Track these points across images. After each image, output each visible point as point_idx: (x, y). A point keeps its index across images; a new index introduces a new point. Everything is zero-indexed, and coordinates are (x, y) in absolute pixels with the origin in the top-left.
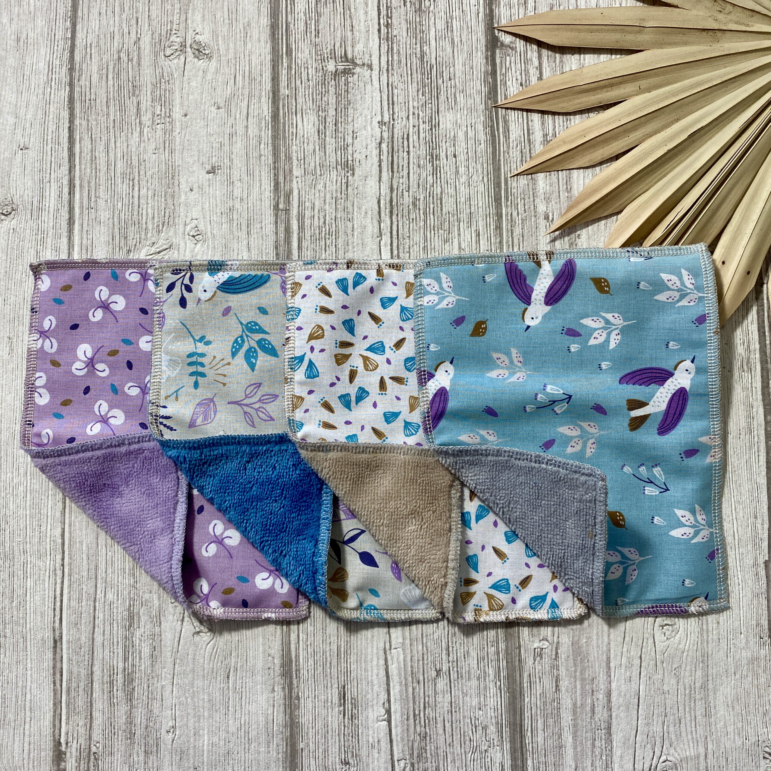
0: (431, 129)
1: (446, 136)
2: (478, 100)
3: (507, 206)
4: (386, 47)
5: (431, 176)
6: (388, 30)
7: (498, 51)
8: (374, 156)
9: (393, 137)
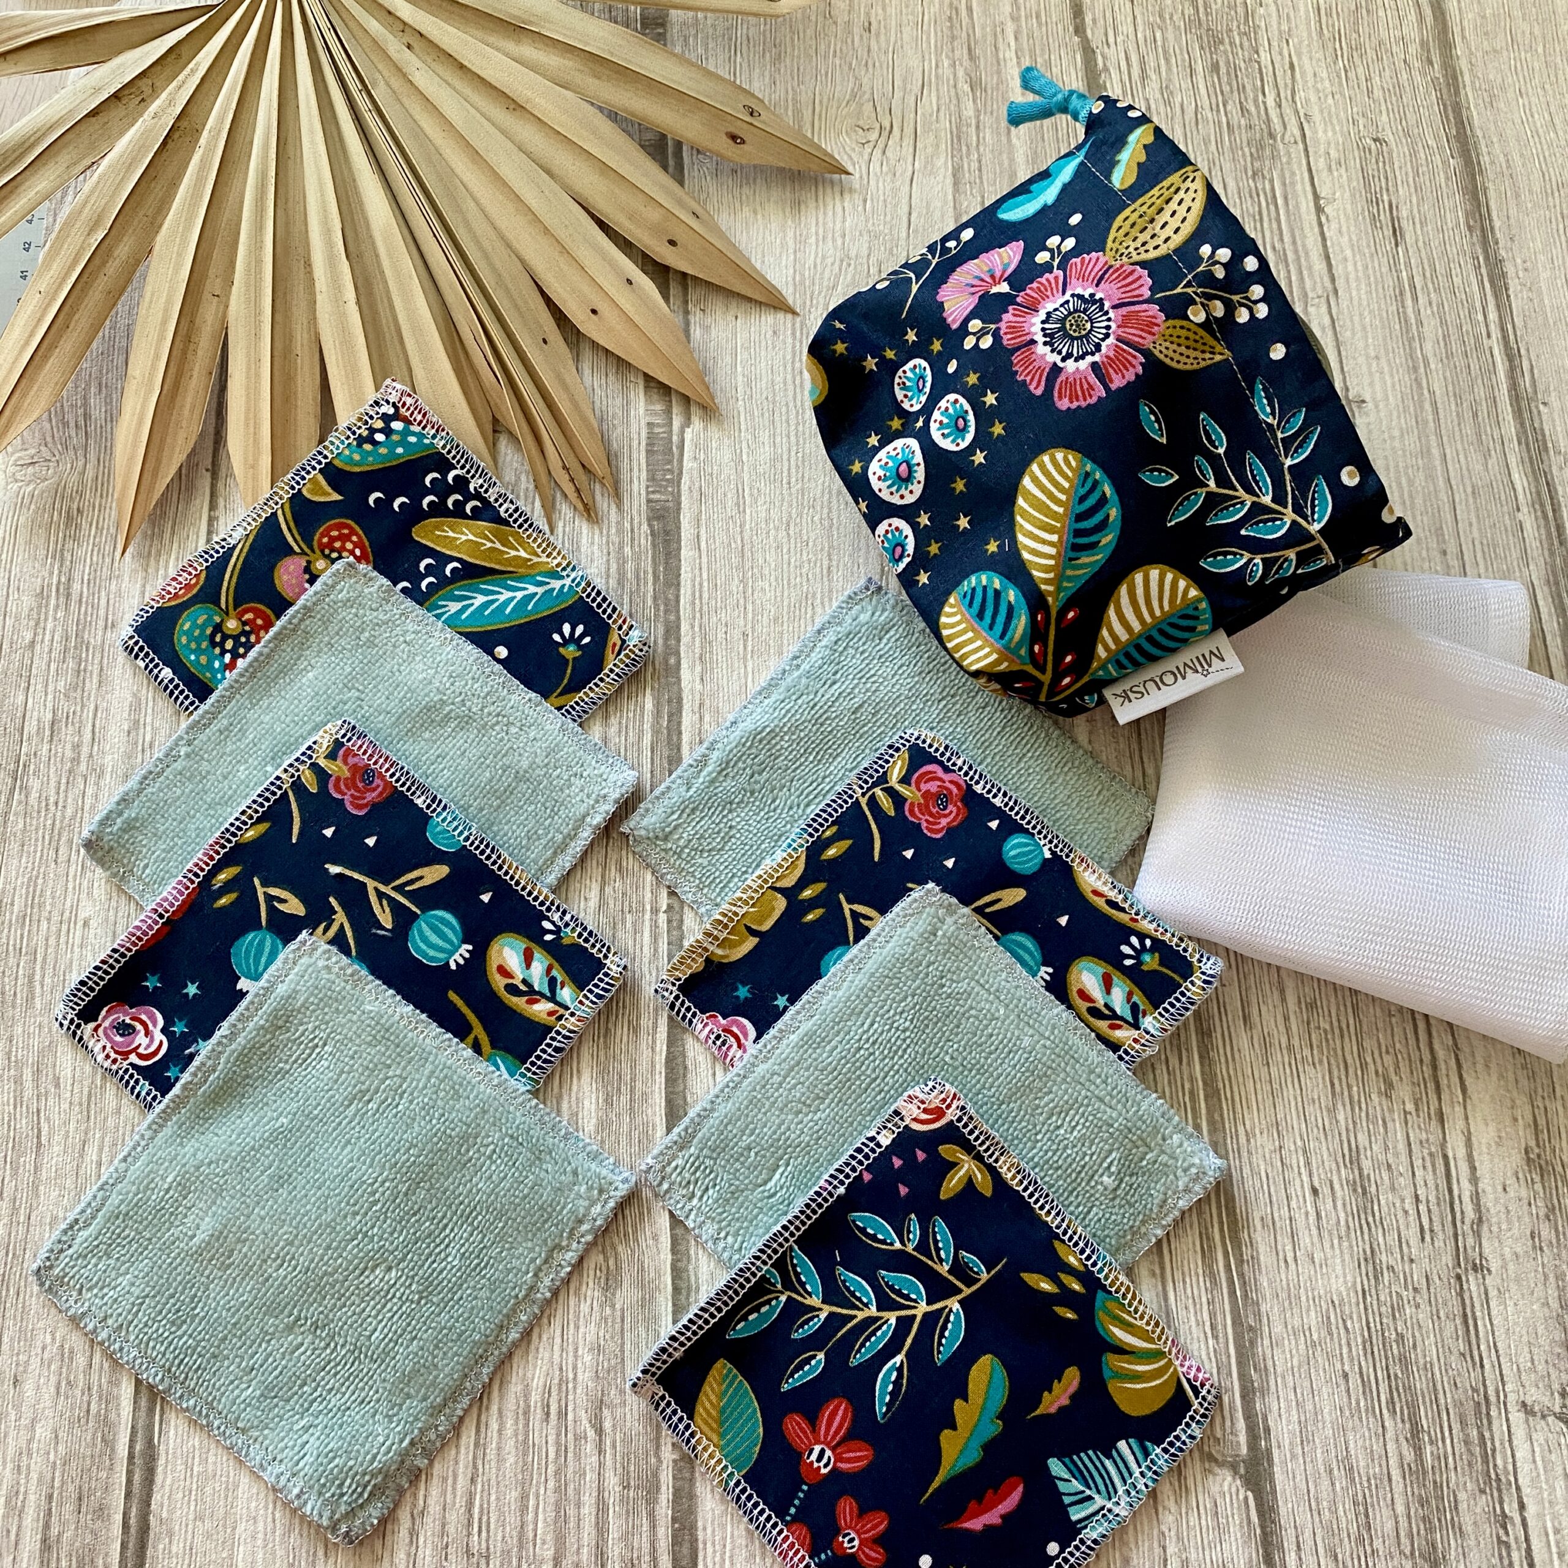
0: (1372, 1252)
1: (1340, 1238)
2: (1278, 1329)
3: (1192, 1079)
4: (1499, 1462)
5: (1361, 1147)
6: (1502, 1509)
7: (1244, 1450)
8: (1489, 1189)
9: (1456, 1235)
